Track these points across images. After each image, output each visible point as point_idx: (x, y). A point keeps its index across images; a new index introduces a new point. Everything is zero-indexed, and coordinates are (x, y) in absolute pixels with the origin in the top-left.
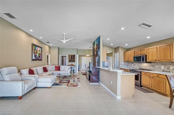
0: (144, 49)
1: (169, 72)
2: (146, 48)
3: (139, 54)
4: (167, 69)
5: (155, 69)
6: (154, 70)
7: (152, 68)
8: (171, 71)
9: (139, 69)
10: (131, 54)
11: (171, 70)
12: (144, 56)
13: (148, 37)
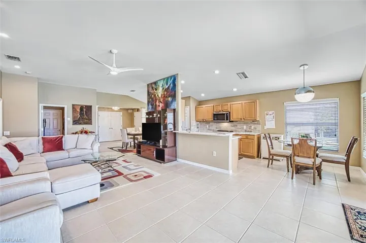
0: (227, 104)
1: (251, 132)
2: (230, 103)
3: (221, 110)
5: (238, 129)
11: (252, 129)
12: (228, 112)
13: (235, 90)
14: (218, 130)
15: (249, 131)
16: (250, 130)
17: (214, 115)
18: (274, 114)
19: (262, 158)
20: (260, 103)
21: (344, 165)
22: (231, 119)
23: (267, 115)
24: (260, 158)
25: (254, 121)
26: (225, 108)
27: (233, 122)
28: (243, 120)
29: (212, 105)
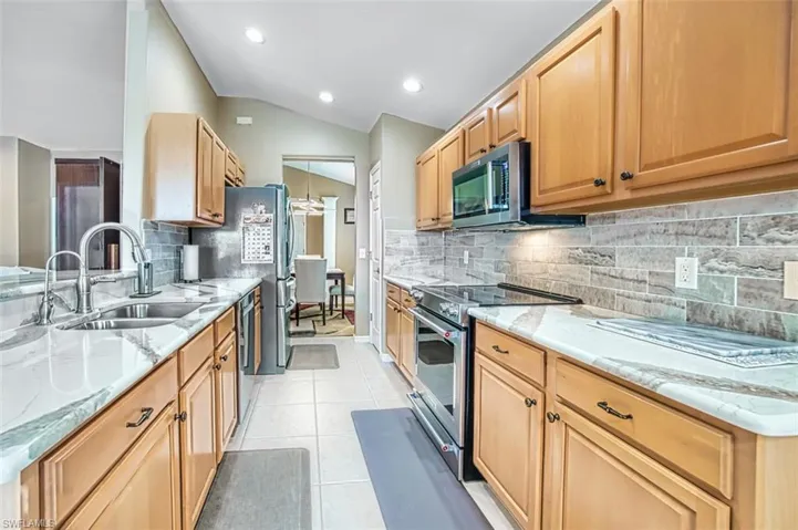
3: (488, 145)
4: (747, 292)
7: (584, 278)
14: (503, 278)
22: (535, 201)
29: (459, 130)
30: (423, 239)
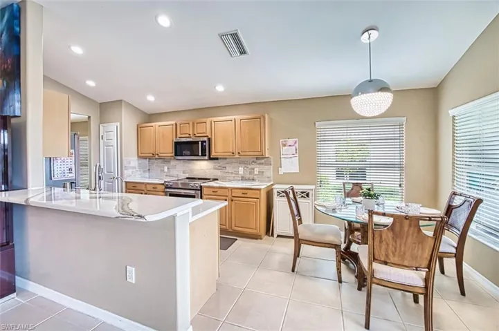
0: (204, 120)
1: (253, 180)
2: (210, 119)
3: (191, 133)
4: (250, 173)
5: (227, 175)
6: (224, 179)
7: (218, 173)
8: (255, 177)
9: (187, 178)
10: (164, 134)
11: (255, 175)
12: (206, 139)
13: (220, 88)
14: (187, 176)
15: (249, 179)
16: (251, 177)
17: (176, 144)
18: (297, 145)
19: (275, 236)
20: (271, 119)
21: (454, 260)
22: (213, 154)
23: (285, 145)
24: (272, 235)
25: (260, 158)
26: (200, 129)
27: (217, 159)
28: (237, 156)
29: (173, 122)
30: (140, 162)
